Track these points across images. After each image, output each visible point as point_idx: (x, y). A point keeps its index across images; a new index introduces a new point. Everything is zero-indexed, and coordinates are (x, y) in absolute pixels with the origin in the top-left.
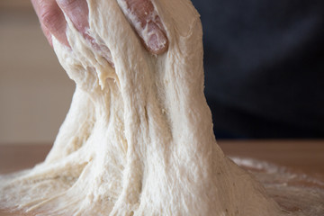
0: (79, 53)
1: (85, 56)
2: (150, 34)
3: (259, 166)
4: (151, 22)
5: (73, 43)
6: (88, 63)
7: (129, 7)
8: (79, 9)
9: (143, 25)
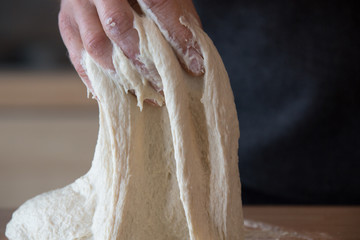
0: (123, 75)
1: (128, 78)
2: (191, 58)
3: (255, 226)
4: (191, 47)
5: (118, 66)
6: (129, 85)
7: (170, 35)
8: (130, 38)
9: (184, 51)
